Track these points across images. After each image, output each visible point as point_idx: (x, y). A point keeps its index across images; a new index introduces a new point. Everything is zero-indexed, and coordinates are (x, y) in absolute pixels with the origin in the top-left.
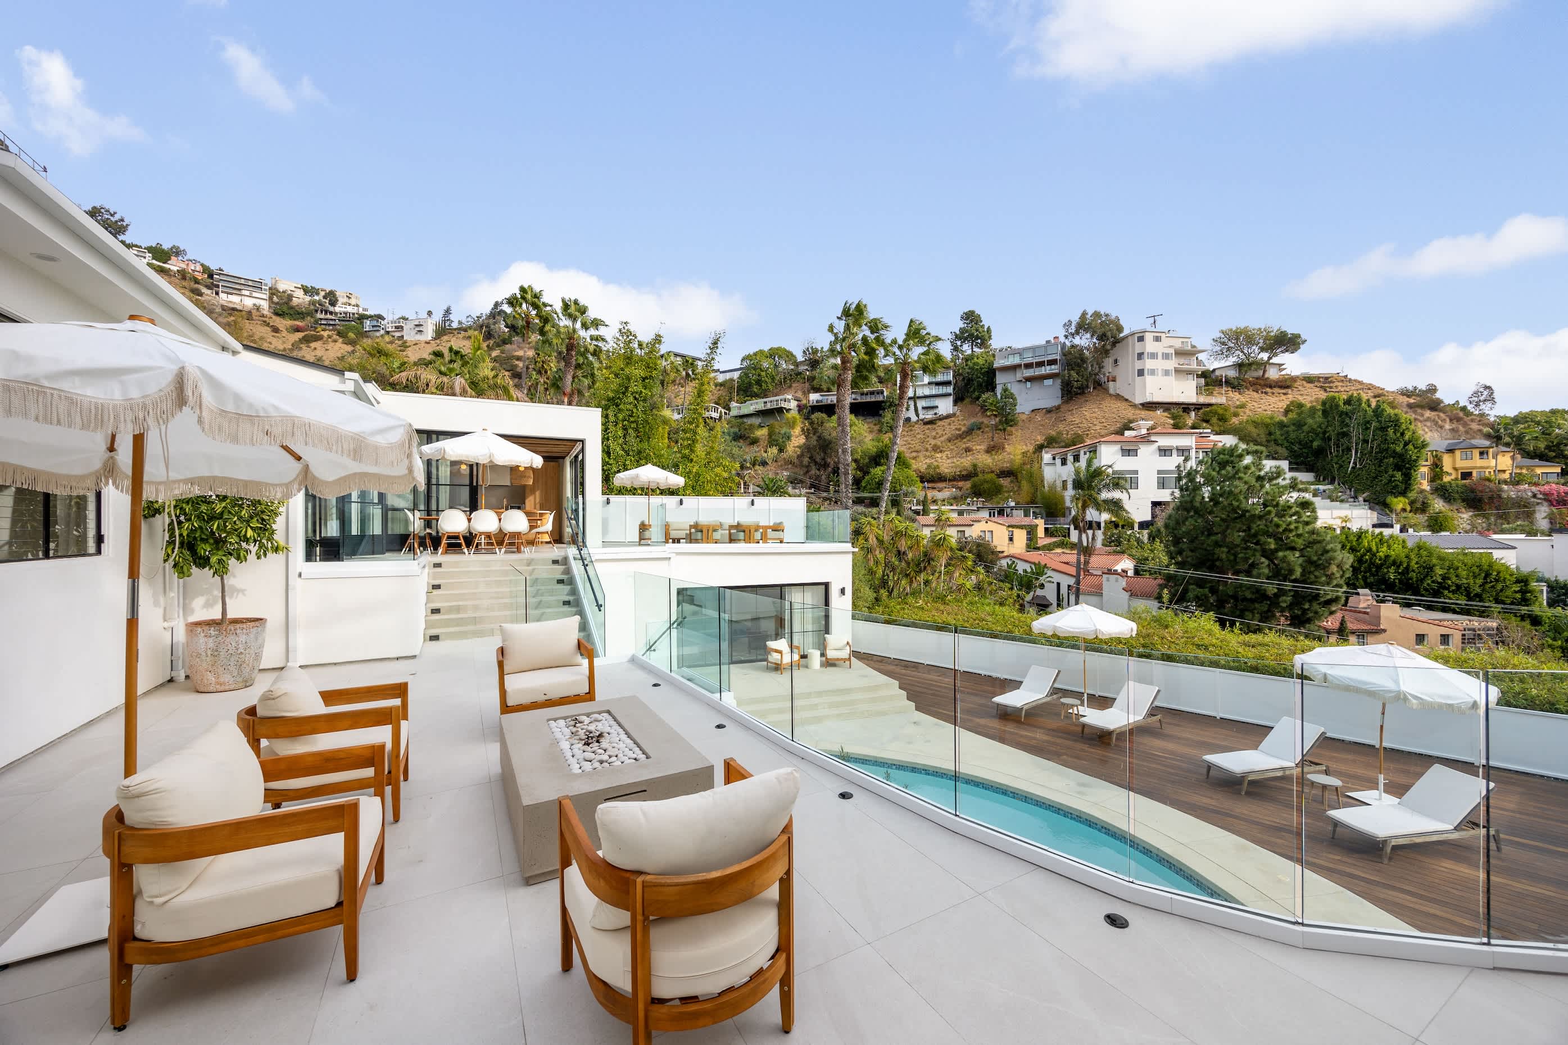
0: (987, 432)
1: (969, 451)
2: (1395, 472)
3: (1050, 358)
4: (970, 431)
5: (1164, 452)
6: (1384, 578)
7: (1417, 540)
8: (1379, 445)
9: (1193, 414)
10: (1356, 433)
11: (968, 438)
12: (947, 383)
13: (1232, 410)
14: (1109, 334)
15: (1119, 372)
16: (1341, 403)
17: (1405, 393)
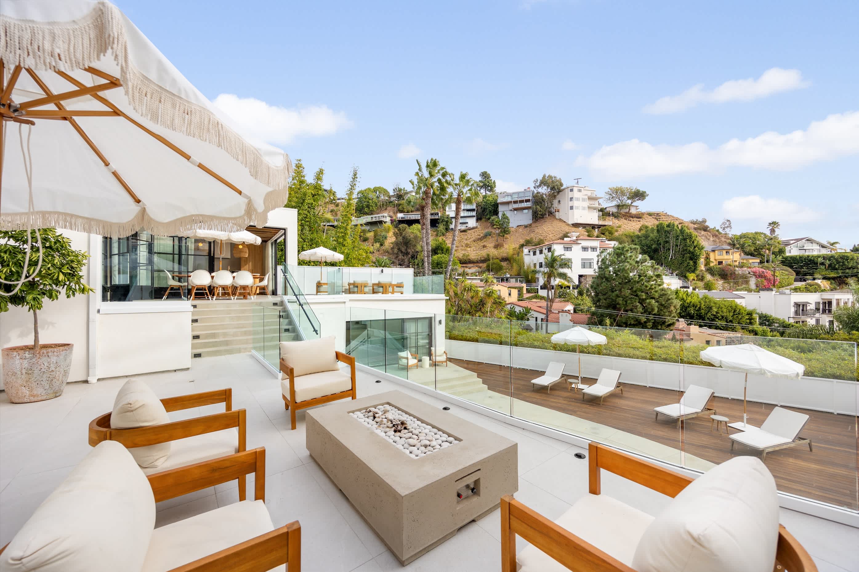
0: (494, 237)
1: (485, 247)
2: (690, 261)
3: (527, 198)
4: (485, 236)
5: (585, 249)
6: (689, 313)
7: (703, 294)
8: (683, 248)
9: (597, 230)
10: (672, 241)
11: (484, 240)
12: (473, 210)
13: (615, 228)
14: (556, 187)
15: (561, 207)
16: (665, 226)
17: (693, 223)
